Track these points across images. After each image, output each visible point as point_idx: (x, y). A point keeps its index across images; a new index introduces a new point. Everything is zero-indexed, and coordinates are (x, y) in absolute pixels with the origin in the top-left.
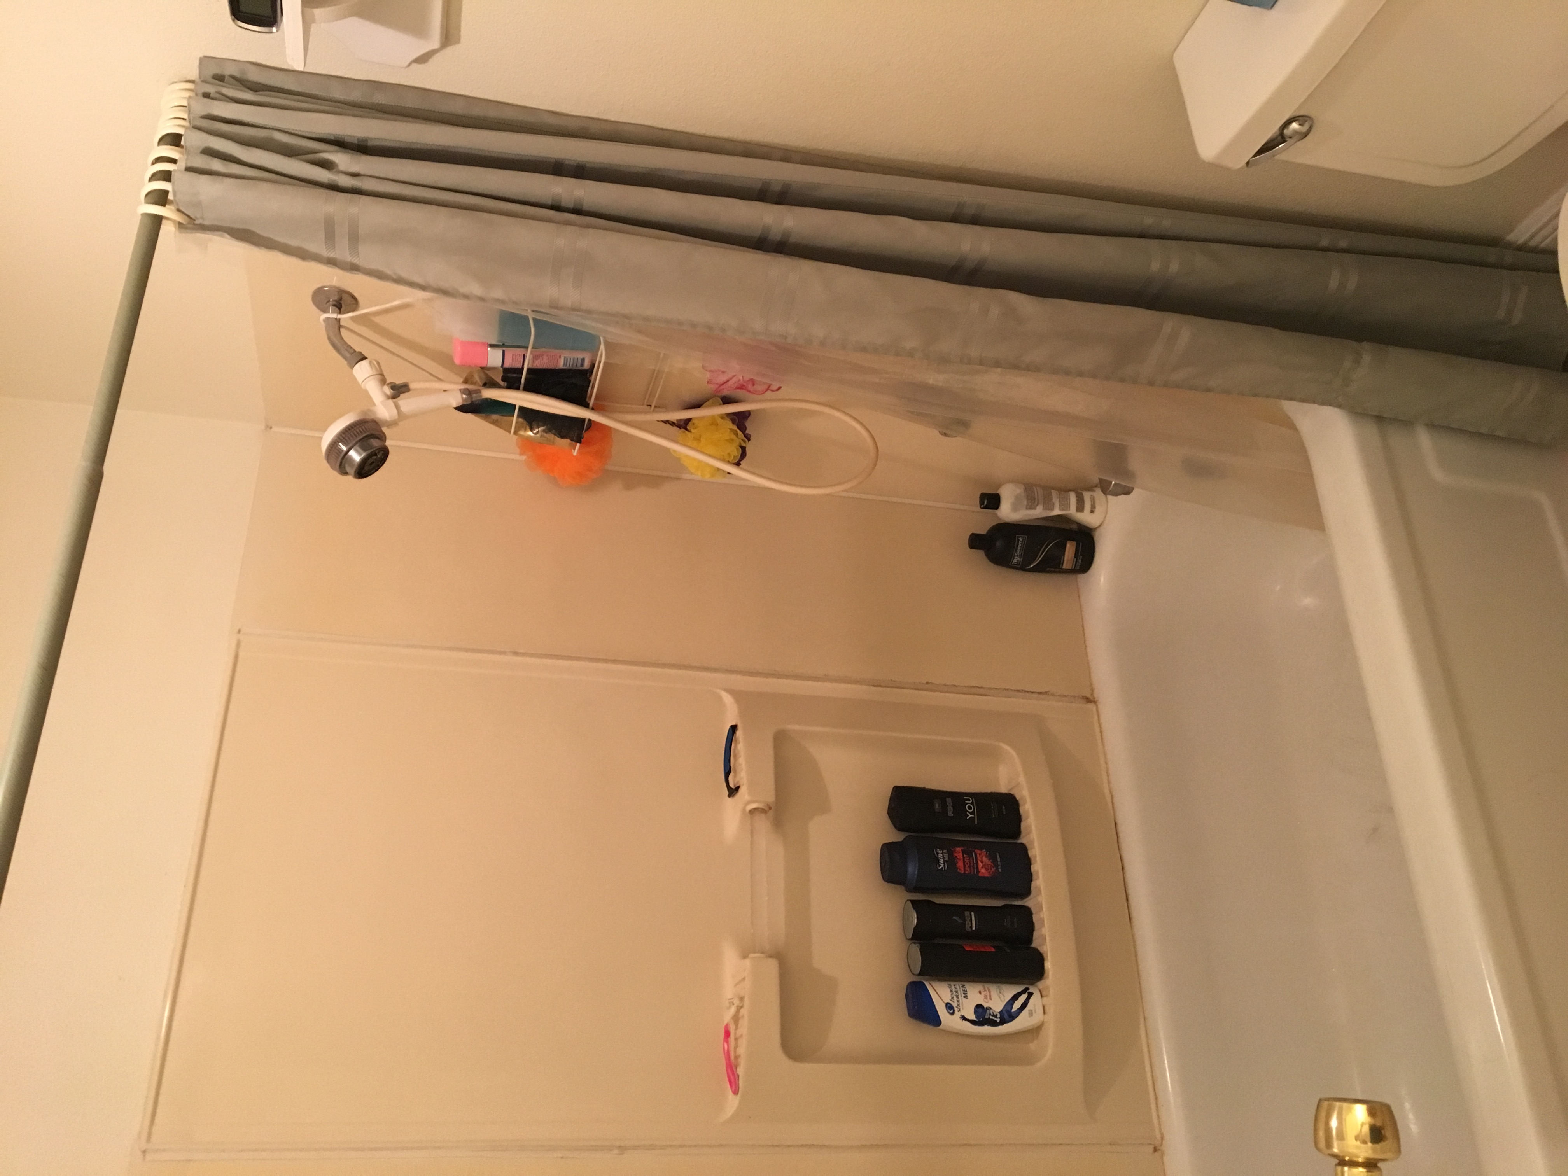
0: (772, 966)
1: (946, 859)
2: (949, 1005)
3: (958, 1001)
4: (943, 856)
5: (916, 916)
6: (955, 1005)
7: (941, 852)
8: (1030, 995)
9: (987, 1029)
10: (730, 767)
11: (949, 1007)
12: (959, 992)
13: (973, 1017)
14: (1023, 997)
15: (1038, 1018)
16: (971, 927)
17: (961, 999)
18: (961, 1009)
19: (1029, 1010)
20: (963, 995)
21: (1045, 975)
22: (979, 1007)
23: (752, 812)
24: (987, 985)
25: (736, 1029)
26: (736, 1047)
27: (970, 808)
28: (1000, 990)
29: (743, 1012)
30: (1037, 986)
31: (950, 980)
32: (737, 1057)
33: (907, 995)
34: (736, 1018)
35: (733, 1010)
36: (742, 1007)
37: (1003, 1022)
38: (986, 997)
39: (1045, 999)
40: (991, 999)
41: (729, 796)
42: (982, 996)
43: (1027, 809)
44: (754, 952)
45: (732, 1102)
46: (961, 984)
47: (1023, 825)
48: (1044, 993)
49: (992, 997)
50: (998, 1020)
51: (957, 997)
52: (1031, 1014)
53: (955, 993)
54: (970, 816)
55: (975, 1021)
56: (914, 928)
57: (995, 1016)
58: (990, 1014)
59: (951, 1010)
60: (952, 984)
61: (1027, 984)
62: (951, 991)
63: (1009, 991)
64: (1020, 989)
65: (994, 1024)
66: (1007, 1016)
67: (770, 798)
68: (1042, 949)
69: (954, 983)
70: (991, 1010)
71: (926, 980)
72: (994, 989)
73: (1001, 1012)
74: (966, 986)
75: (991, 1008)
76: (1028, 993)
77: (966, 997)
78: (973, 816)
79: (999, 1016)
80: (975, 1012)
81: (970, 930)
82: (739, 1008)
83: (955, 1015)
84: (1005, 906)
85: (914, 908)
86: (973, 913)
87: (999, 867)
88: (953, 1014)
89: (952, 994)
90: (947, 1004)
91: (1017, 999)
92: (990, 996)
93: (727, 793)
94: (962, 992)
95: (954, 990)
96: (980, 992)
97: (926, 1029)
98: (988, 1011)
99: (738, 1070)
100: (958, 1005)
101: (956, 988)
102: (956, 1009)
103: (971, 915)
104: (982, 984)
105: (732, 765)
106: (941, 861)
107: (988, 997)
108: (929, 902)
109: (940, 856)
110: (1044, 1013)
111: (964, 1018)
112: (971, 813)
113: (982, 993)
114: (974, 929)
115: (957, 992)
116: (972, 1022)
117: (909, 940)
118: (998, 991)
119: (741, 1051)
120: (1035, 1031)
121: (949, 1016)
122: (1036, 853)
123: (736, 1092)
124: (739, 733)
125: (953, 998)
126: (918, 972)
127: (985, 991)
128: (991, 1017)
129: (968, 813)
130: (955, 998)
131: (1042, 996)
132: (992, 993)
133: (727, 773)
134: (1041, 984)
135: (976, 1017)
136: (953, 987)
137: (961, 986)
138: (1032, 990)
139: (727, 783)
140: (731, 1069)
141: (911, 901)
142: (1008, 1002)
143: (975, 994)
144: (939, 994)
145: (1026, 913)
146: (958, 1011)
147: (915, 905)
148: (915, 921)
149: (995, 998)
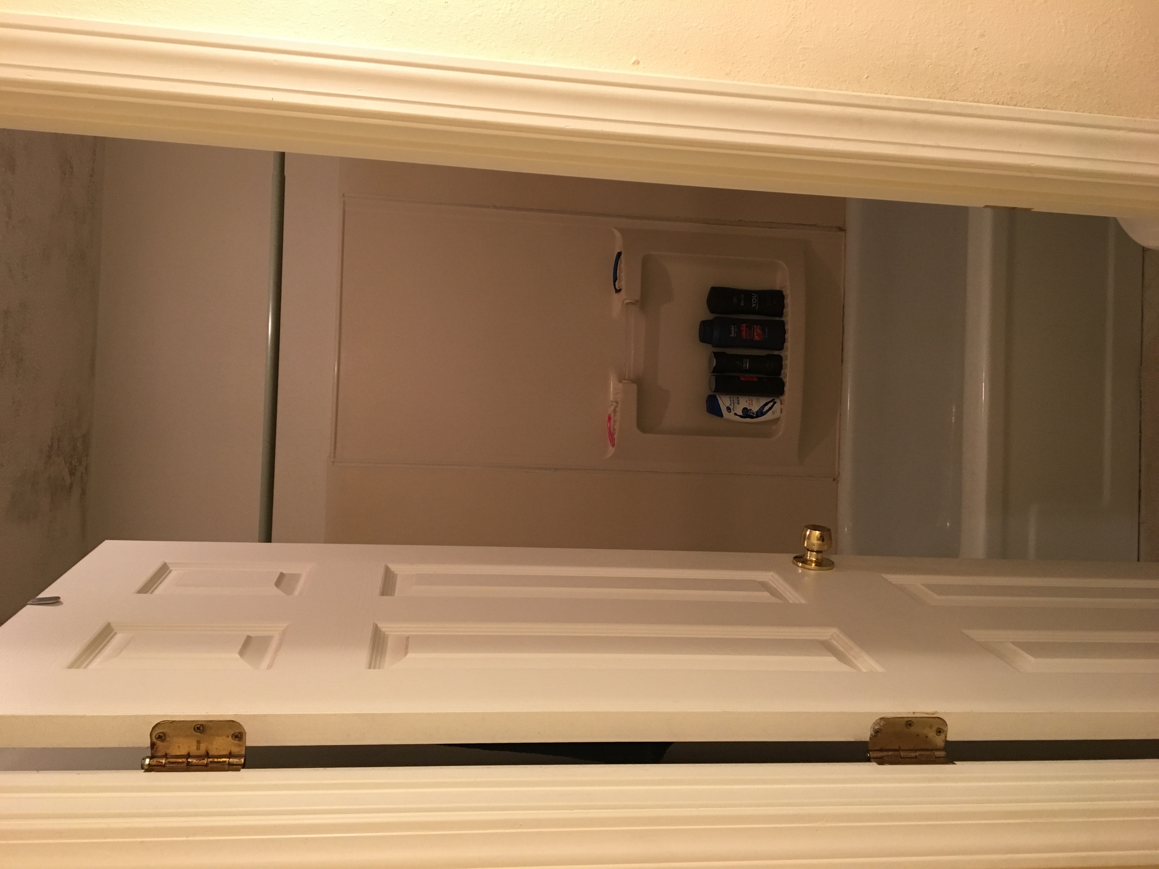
0: (634, 387)
1: (736, 331)
2: (728, 408)
3: (734, 406)
4: (734, 329)
5: (715, 361)
6: (731, 407)
7: (733, 327)
8: (775, 403)
9: (748, 420)
10: (617, 276)
11: (728, 409)
12: (735, 401)
13: (741, 414)
14: (771, 404)
15: (777, 415)
16: (746, 367)
17: (736, 404)
18: (735, 410)
19: (773, 411)
20: (737, 403)
21: (784, 394)
22: (745, 409)
23: (627, 304)
24: (751, 397)
25: (615, 416)
26: (614, 424)
27: (754, 300)
28: (758, 400)
29: (618, 409)
30: (779, 398)
31: (730, 395)
32: (614, 430)
33: (707, 401)
34: (615, 411)
35: (613, 407)
36: (617, 407)
37: (757, 416)
38: (749, 404)
39: (782, 405)
40: (752, 405)
41: (616, 292)
42: (748, 404)
43: (788, 301)
44: (625, 380)
45: (611, 450)
46: (736, 396)
47: (785, 310)
48: (782, 402)
49: (753, 404)
50: (755, 416)
51: (734, 403)
52: (774, 413)
53: (732, 402)
54: (754, 305)
55: (742, 416)
56: (714, 368)
57: (753, 414)
58: (751, 413)
59: (729, 410)
60: (732, 396)
61: (774, 397)
62: (731, 401)
63: (763, 401)
64: (769, 400)
65: (752, 417)
66: (761, 413)
67: (638, 297)
68: (785, 380)
69: (733, 396)
70: (752, 411)
71: (718, 394)
72: (754, 399)
73: (757, 412)
74: (739, 398)
75: (751, 410)
76: (774, 402)
77: (738, 404)
78: (755, 305)
79: (755, 413)
80: (742, 412)
81: (745, 368)
82: (615, 408)
83: (731, 413)
84: (768, 355)
85: (715, 357)
86: (748, 360)
87: (767, 333)
88: (730, 412)
89: (731, 402)
90: (727, 407)
91: (767, 405)
92: (752, 403)
93: (615, 291)
94: (737, 401)
95: (732, 400)
96: (747, 401)
97: (715, 418)
98: (750, 411)
99: (615, 436)
100: (734, 408)
101: (733, 399)
102: (732, 410)
103: (747, 360)
104: (748, 397)
105: (618, 275)
106: (733, 332)
107: (751, 404)
108: (724, 353)
109: (733, 329)
110: (781, 412)
111: (736, 414)
112: (754, 304)
113: (748, 402)
114: (747, 368)
115: (733, 401)
116: (740, 416)
117: (711, 373)
118: (757, 400)
119: (617, 427)
120: (776, 421)
121: (728, 413)
122: (789, 327)
123: (613, 445)
124: (622, 257)
126: (713, 390)
127: (750, 400)
128: (751, 414)
129: (753, 304)
130: (732, 404)
131: (781, 404)
132: (753, 402)
133: (615, 280)
134: (782, 398)
135: (743, 414)
136: (732, 398)
137: (736, 398)
138: (775, 401)
139: (615, 285)
140: (611, 435)
141: (714, 353)
142: (762, 406)
143: (744, 403)
144: (724, 402)
145: (779, 360)
146: (734, 410)
147: (716, 354)
148: (715, 364)
149: (755, 404)
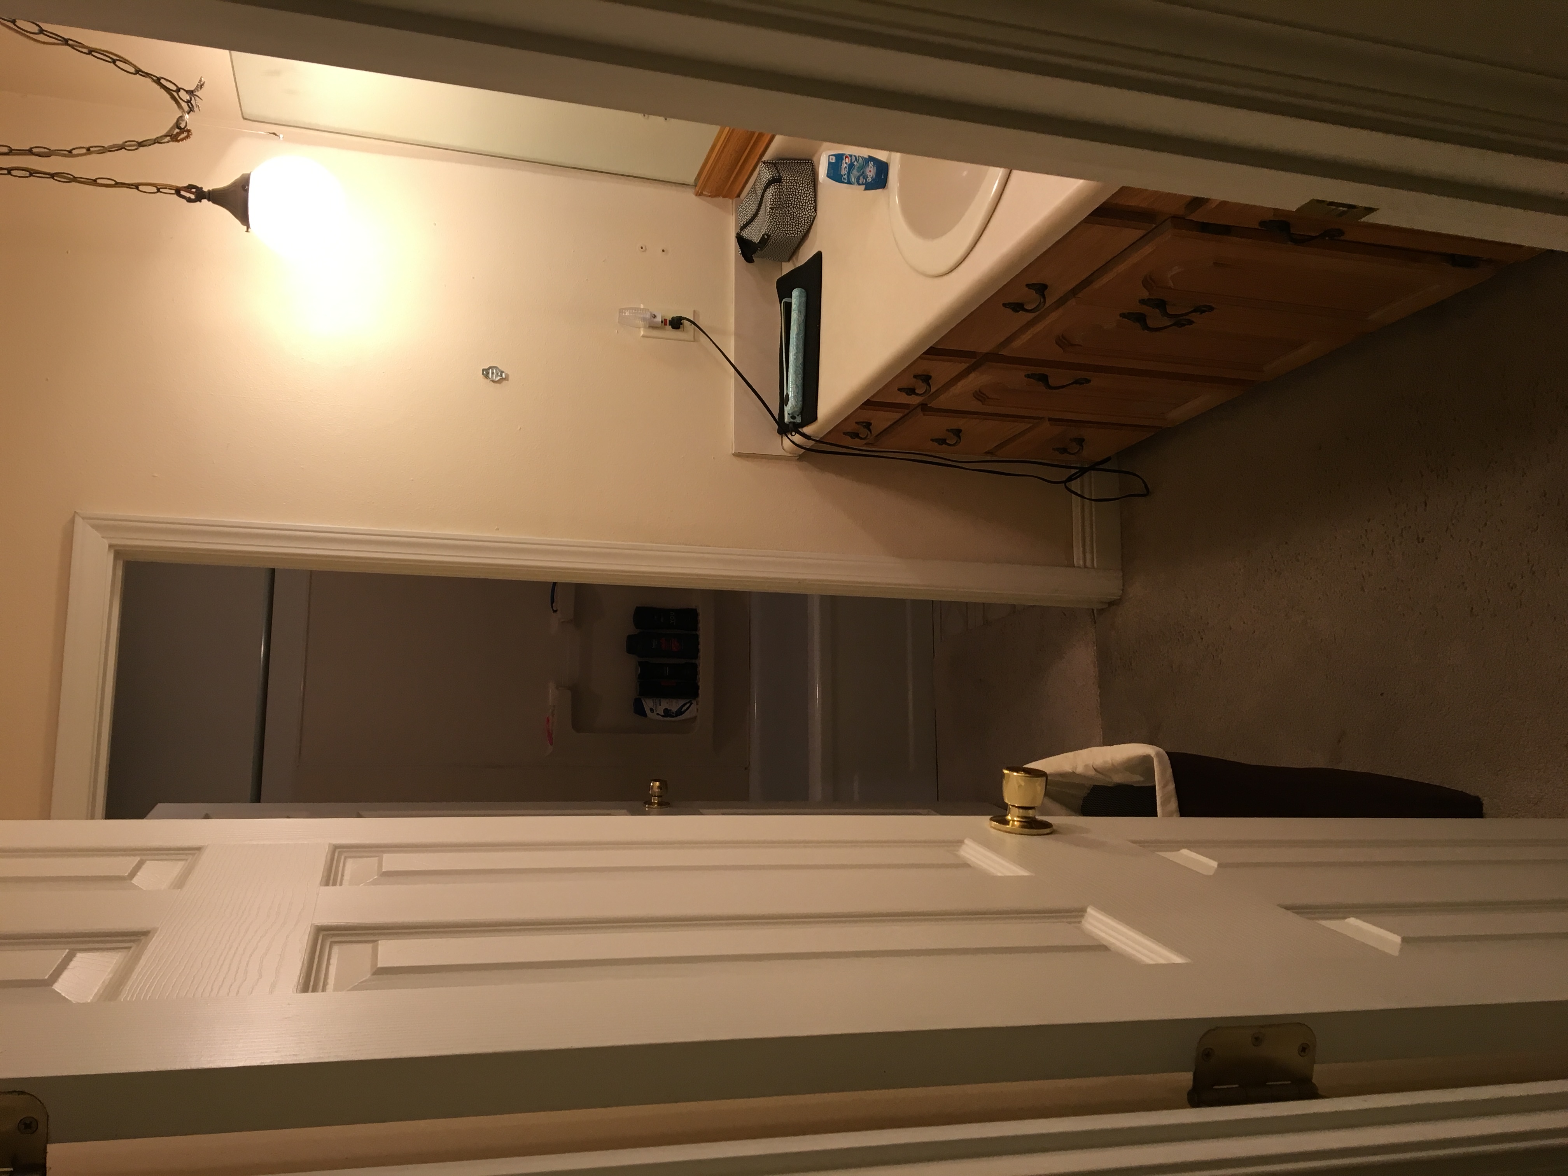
0: (569, 693)
1: (657, 643)
3: (656, 707)
5: (640, 669)
6: (654, 709)
7: (655, 640)
8: (692, 704)
9: (669, 719)
10: (554, 599)
11: (652, 710)
12: (657, 703)
13: (663, 714)
14: (688, 705)
15: (694, 713)
16: (667, 674)
17: (658, 706)
19: (690, 710)
21: (699, 695)
22: (666, 709)
23: (562, 622)
24: (671, 699)
25: (553, 718)
26: (552, 726)
27: (672, 618)
28: (677, 701)
29: (555, 712)
30: (695, 700)
31: (653, 697)
32: (552, 730)
33: (634, 704)
34: (552, 714)
35: (551, 711)
36: (555, 710)
37: (676, 716)
38: (670, 705)
39: (698, 706)
40: (672, 706)
42: (668, 705)
43: (702, 618)
44: (562, 687)
45: (550, 748)
47: (698, 624)
48: (698, 703)
51: (656, 705)
52: (692, 712)
53: (655, 703)
57: (673, 713)
58: (671, 713)
61: (690, 699)
62: (653, 703)
63: (681, 702)
64: (686, 701)
65: (673, 717)
66: (679, 713)
67: (572, 617)
68: (699, 683)
69: (655, 699)
71: (643, 698)
72: (674, 701)
73: (676, 712)
74: (661, 700)
75: (671, 710)
76: (690, 703)
77: (660, 705)
78: (673, 622)
80: (664, 712)
82: (553, 711)
84: (685, 663)
85: (640, 666)
86: (668, 668)
87: (684, 645)
88: (653, 713)
90: (651, 708)
91: (684, 706)
92: (672, 704)
93: (552, 612)
94: (659, 703)
96: (667, 703)
97: (642, 719)
99: (553, 736)
100: (656, 709)
101: (656, 701)
104: (669, 699)
106: (655, 644)
108: (647, 662)
109: (654, 642)
110: (697, 711)
111: (658, 714)
112: (672, 620)
116: (662, 716)
117: (637, 680)
119: (555, 728)
120: (693, 719)
122: (702, 639)
123: (551, 744)
125: (654, 705)
126: (639, 694)
127: (670, 702)
133: (552, 601)
134: (697, 699)
137: (659, 700)
138: (692, 702)
139: (552, 607)
140: (550, 735)
141: (639, 662)
142: (680, 707)
143: (665, 704)
144: (648, 704)
145: (695, 667)
146: (656, 711)
147: (640, 663)
148: (639, 671)
149: (674, 705)
